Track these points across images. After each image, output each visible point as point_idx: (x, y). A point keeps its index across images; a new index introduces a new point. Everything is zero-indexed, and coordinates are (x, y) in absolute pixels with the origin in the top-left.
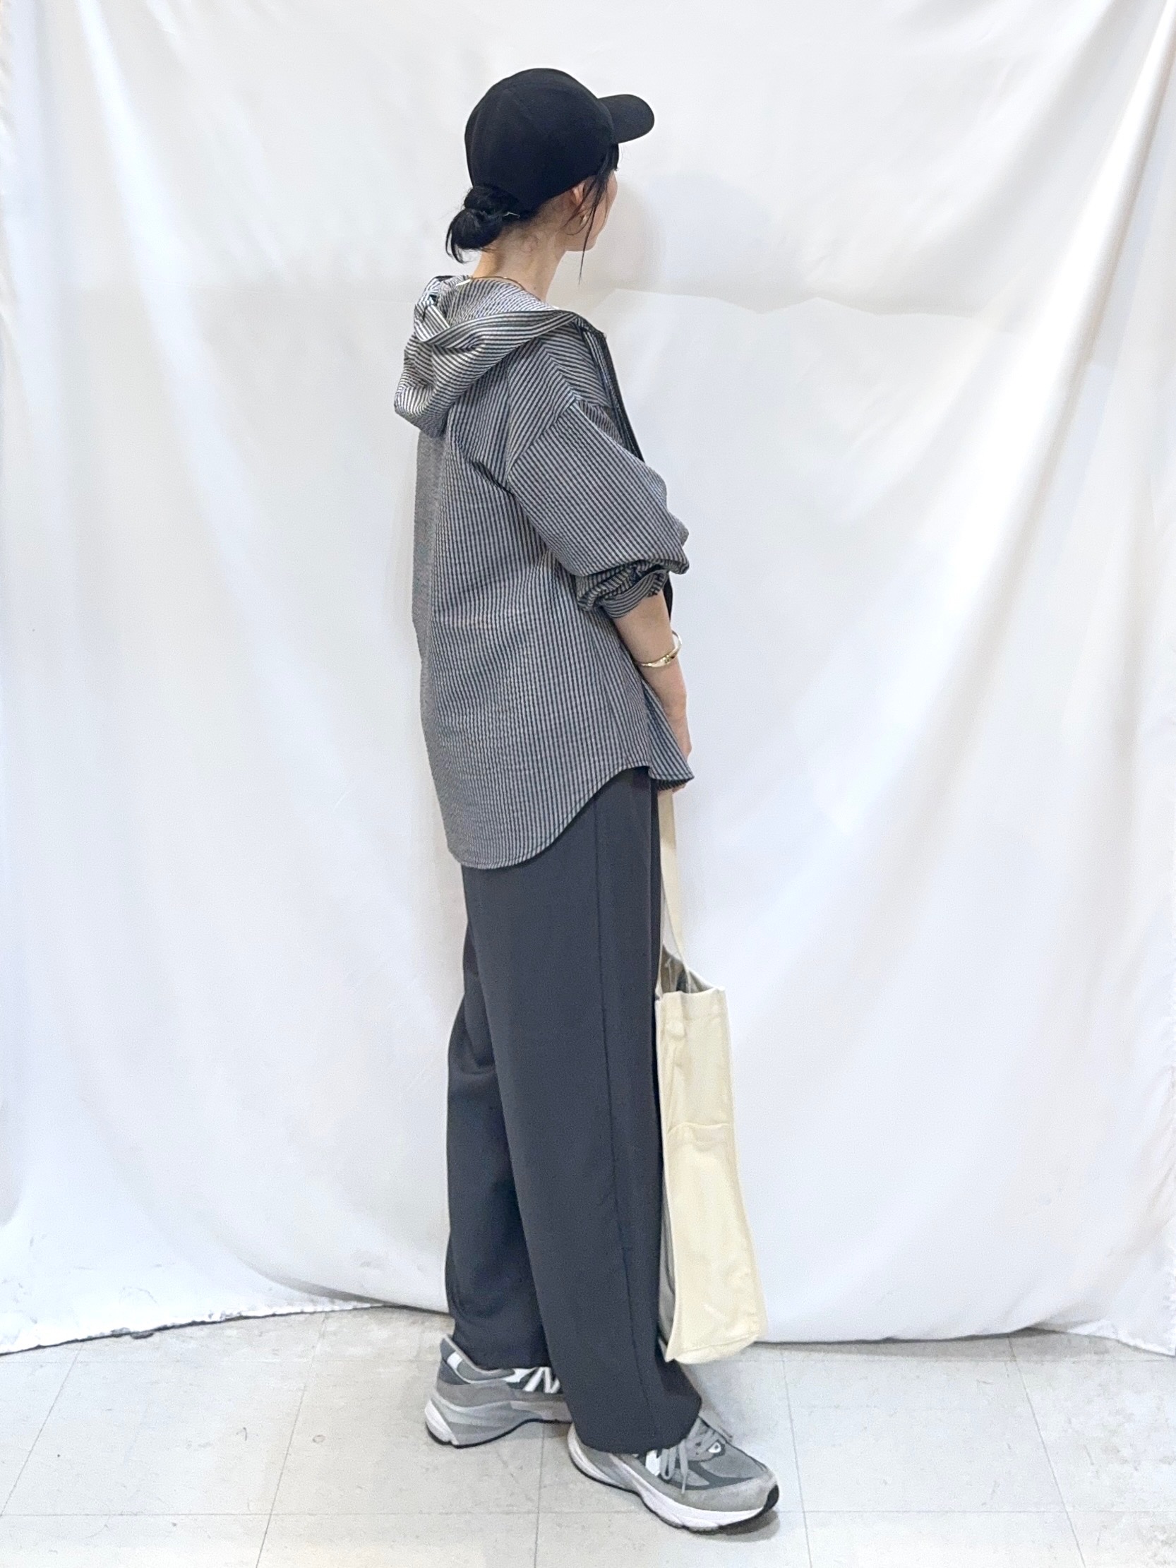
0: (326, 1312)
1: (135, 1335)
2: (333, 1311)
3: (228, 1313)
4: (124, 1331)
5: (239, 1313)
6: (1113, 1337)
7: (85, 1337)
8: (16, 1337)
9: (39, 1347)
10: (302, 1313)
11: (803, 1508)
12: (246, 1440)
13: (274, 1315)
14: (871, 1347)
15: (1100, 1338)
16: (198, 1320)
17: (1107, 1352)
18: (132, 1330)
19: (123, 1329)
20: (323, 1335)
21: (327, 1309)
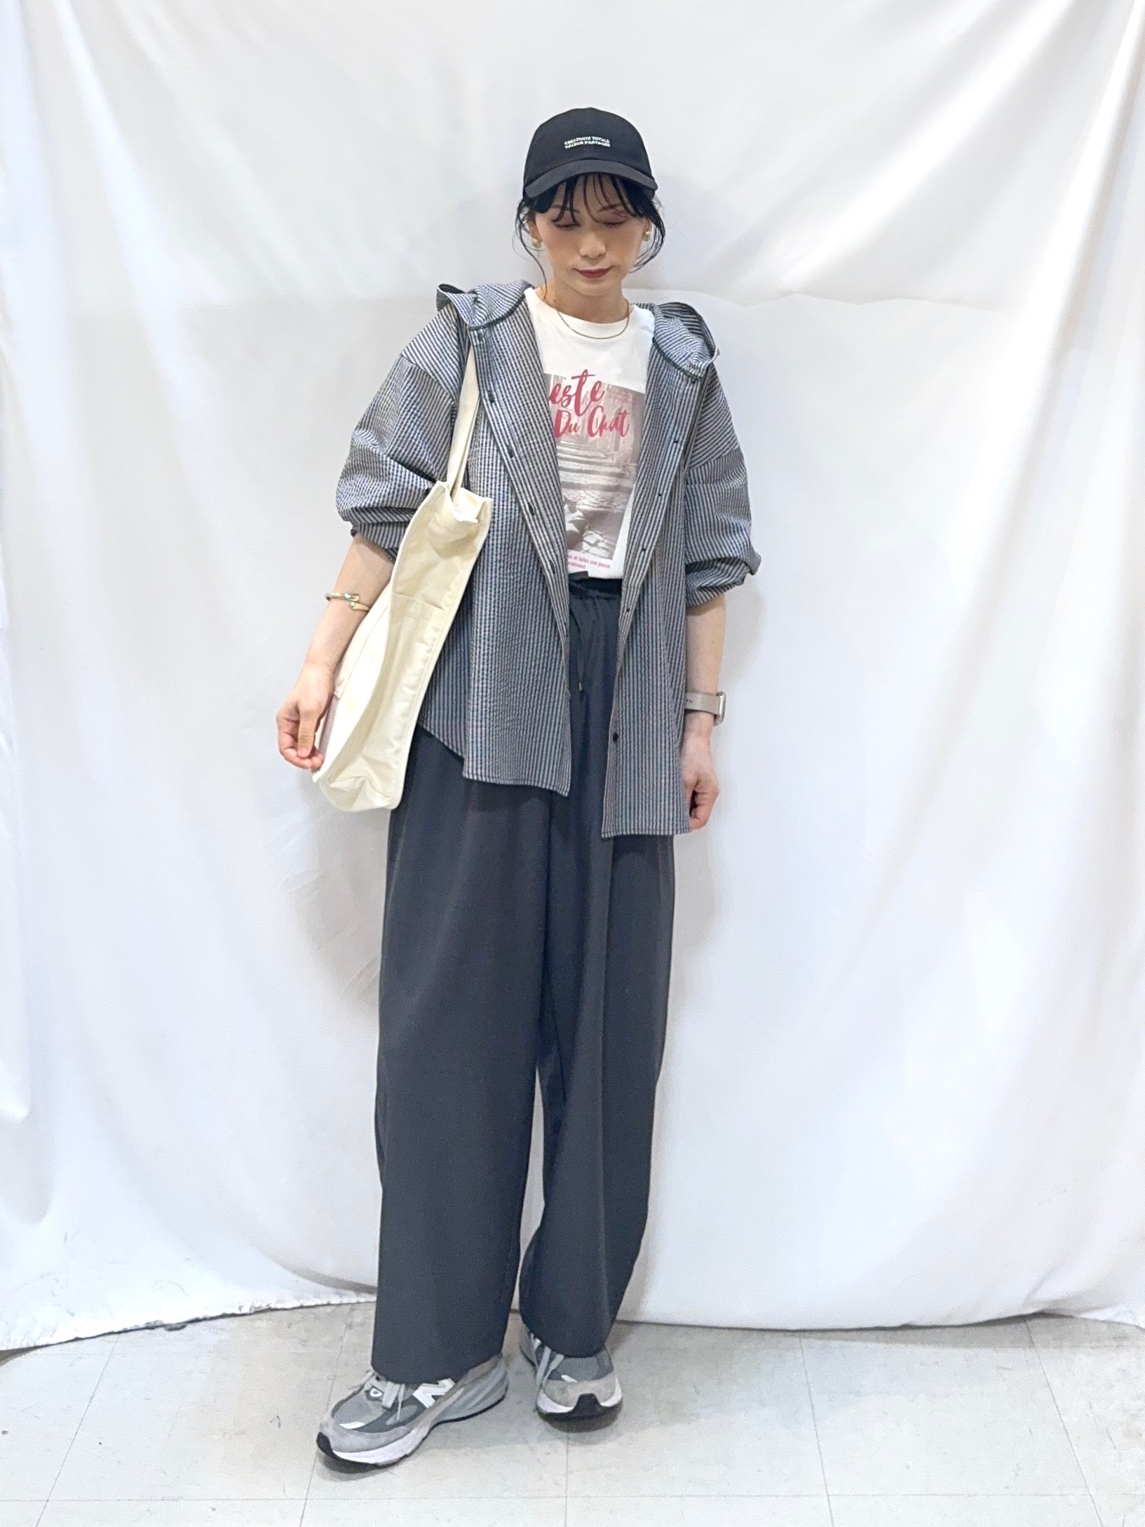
0: (352, 1304)
1: (169, 1327)
2: (358, 1303)
3: (257, 1305)
4: (158, 1324)
5: (268, 1305)
6: (1131, 1322)
7: (120, 1329)
8: (55, 1331)
9: (77, 1339)
10: (329, 1304)
11: (827, 1492)
12: (279, 1427)
13: (302, 1307)
14: (890, 1334)
15: (1119, 1323)
16: (229, 1312)
17: (1124, 1337)
18: (166, 1322)
19: (157, 1321)
20: (350, 1326)
21: (354, 1301)
